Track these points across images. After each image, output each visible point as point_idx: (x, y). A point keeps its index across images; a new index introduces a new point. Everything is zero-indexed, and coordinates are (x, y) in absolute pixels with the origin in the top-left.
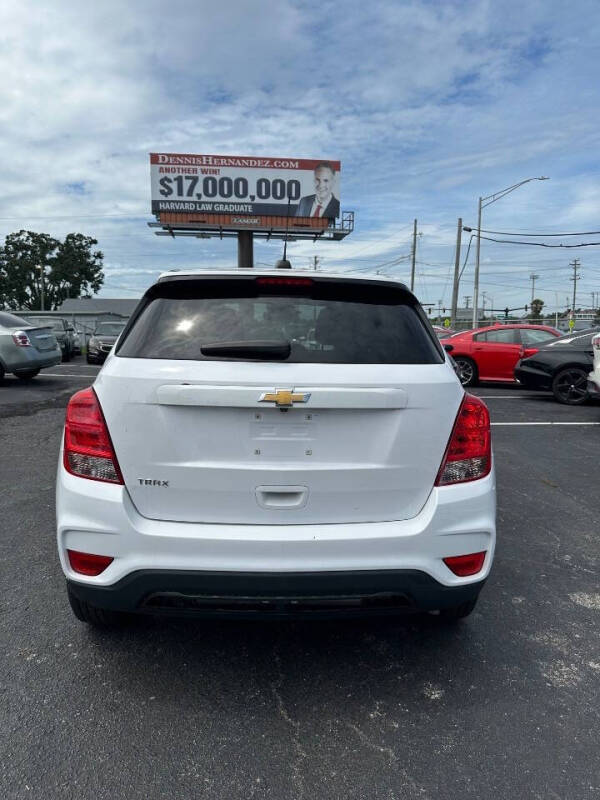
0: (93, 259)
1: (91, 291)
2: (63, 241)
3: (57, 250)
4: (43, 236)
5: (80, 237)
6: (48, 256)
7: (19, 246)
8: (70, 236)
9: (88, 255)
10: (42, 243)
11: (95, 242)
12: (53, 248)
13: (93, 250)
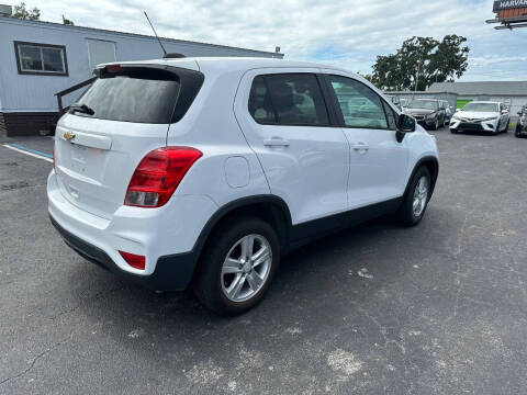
0: (461, 52)
1: (455, 76)
2: (441, 42)
3: (436, 48)
4: (427, 39)
5: (454, 37)
6: (429, 53)
7: (411, 48)
8: (448, 38)
9: (457, 50)
10: (427, 44)
11: (465, 39)
12: (433, 47)
13: (462, 46)
